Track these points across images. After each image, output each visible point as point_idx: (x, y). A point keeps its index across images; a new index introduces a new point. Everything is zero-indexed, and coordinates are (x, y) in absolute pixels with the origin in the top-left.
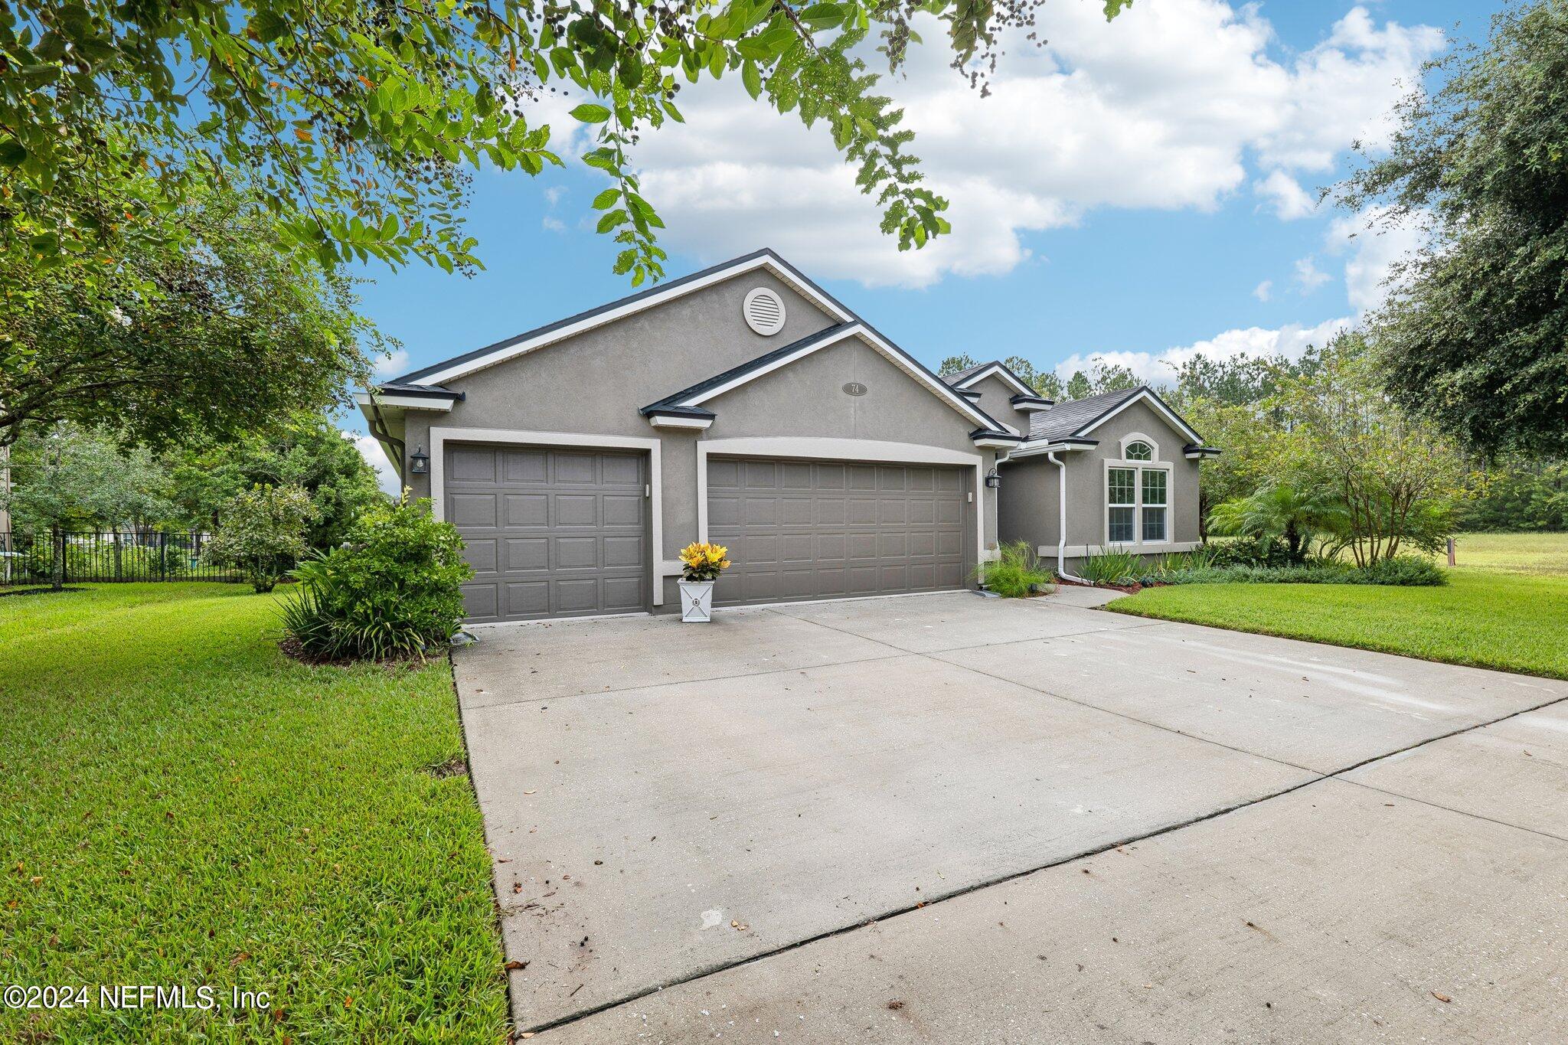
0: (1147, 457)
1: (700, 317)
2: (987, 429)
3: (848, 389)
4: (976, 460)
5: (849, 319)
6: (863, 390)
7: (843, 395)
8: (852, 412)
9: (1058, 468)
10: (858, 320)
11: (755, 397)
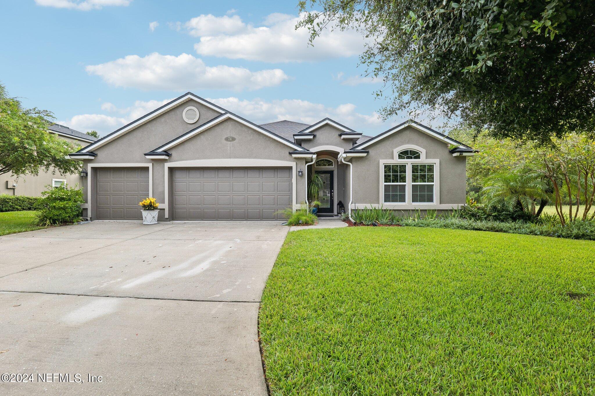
0: (418, 157)
1: (168, 121)
2: (296, 150)
3: (227, 139)
4: (293, 164)
5: (223, 112)
6: (233, 139)
7: (225, 142)
8: (229, 148)
9: (348, 166)
10: (227, 112)
11: (188, 145)
